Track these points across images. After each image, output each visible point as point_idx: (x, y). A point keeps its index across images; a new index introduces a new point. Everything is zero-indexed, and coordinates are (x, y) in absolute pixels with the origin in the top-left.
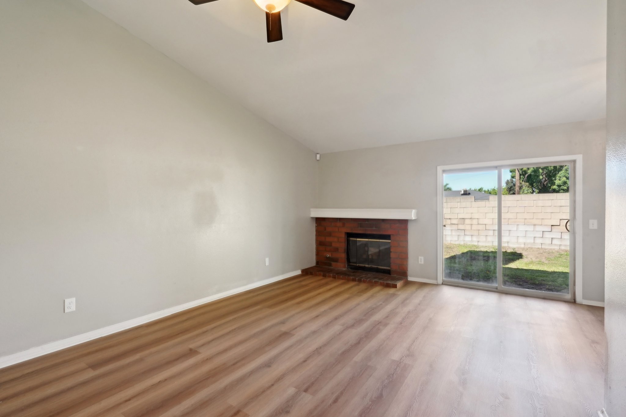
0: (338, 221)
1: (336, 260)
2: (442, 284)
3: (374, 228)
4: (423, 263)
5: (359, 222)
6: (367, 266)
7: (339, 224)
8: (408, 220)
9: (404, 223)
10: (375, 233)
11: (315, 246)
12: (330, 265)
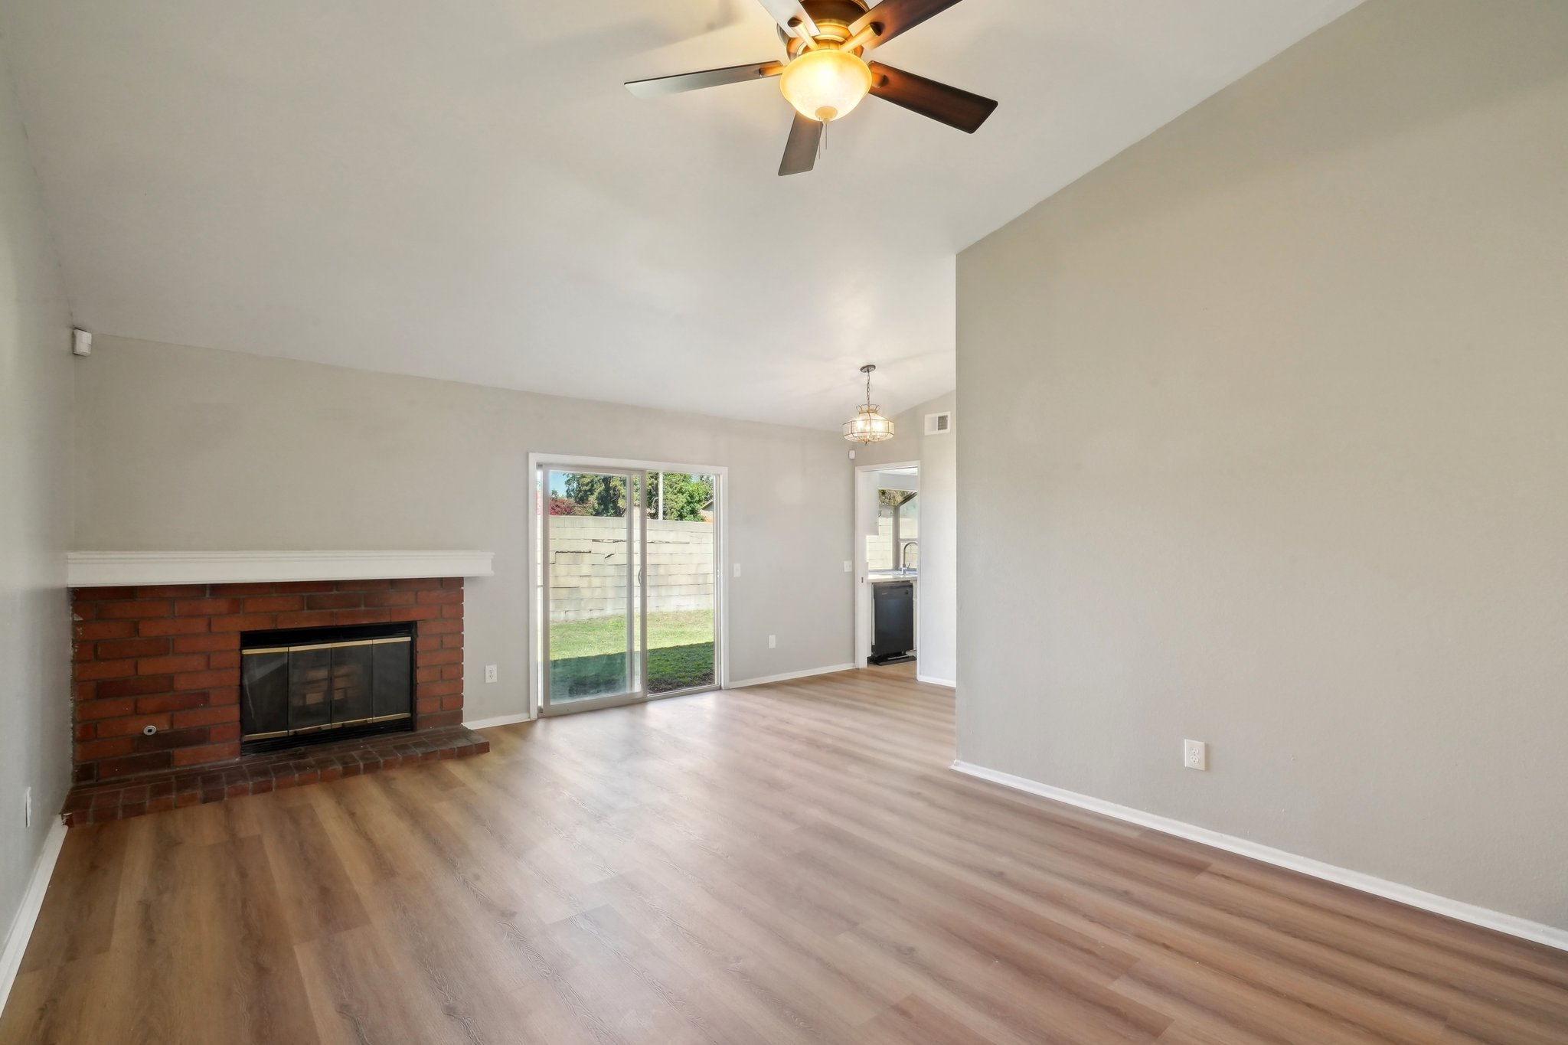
0: (207, 596)
1: (199, 737)
2: (538, 718)
3: (363, 608)
4: (495, 679)
5: (304, 594)
6: (326, 726)
7: (209, 605)
8: (463, 578)
9: (453, 586)
10: (365, 622)
11: (71, 705)
12: (167, 761)
